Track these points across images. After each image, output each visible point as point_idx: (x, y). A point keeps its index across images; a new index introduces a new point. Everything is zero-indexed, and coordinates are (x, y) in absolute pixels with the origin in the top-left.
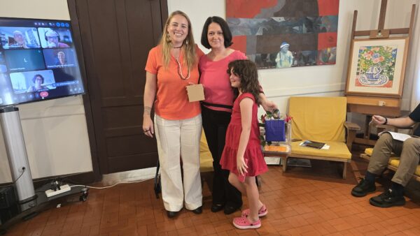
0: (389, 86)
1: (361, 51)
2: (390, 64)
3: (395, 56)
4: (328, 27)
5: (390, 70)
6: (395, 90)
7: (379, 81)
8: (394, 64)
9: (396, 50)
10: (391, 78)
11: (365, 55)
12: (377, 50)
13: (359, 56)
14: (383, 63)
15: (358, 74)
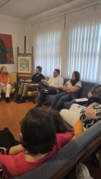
0: (28, 71)
1: (20, 60)
2: (28, 64)
3: (29, 62)
4: (9, 51)
5: (28, 66)
6: (30, 72)
7: (26, 69)
8: (29, 64)
9: (29, 60)
10: (29, 68)
11: (21, 61)
12: (24, 60)
13: (20, 61)
14: (26, 64)
15: (20, 67)
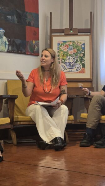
0: (83, 72)
1: (59, 44)
2: (82, 55)
3: (84, 49)
5: (82, 59)
6: (87, 75)
7: (75, 68)
8: (84, 55)
9: (84, 44)
10: (84, 66)
11: (63, 48)
12: (71, 44)
14: (76, 54)
